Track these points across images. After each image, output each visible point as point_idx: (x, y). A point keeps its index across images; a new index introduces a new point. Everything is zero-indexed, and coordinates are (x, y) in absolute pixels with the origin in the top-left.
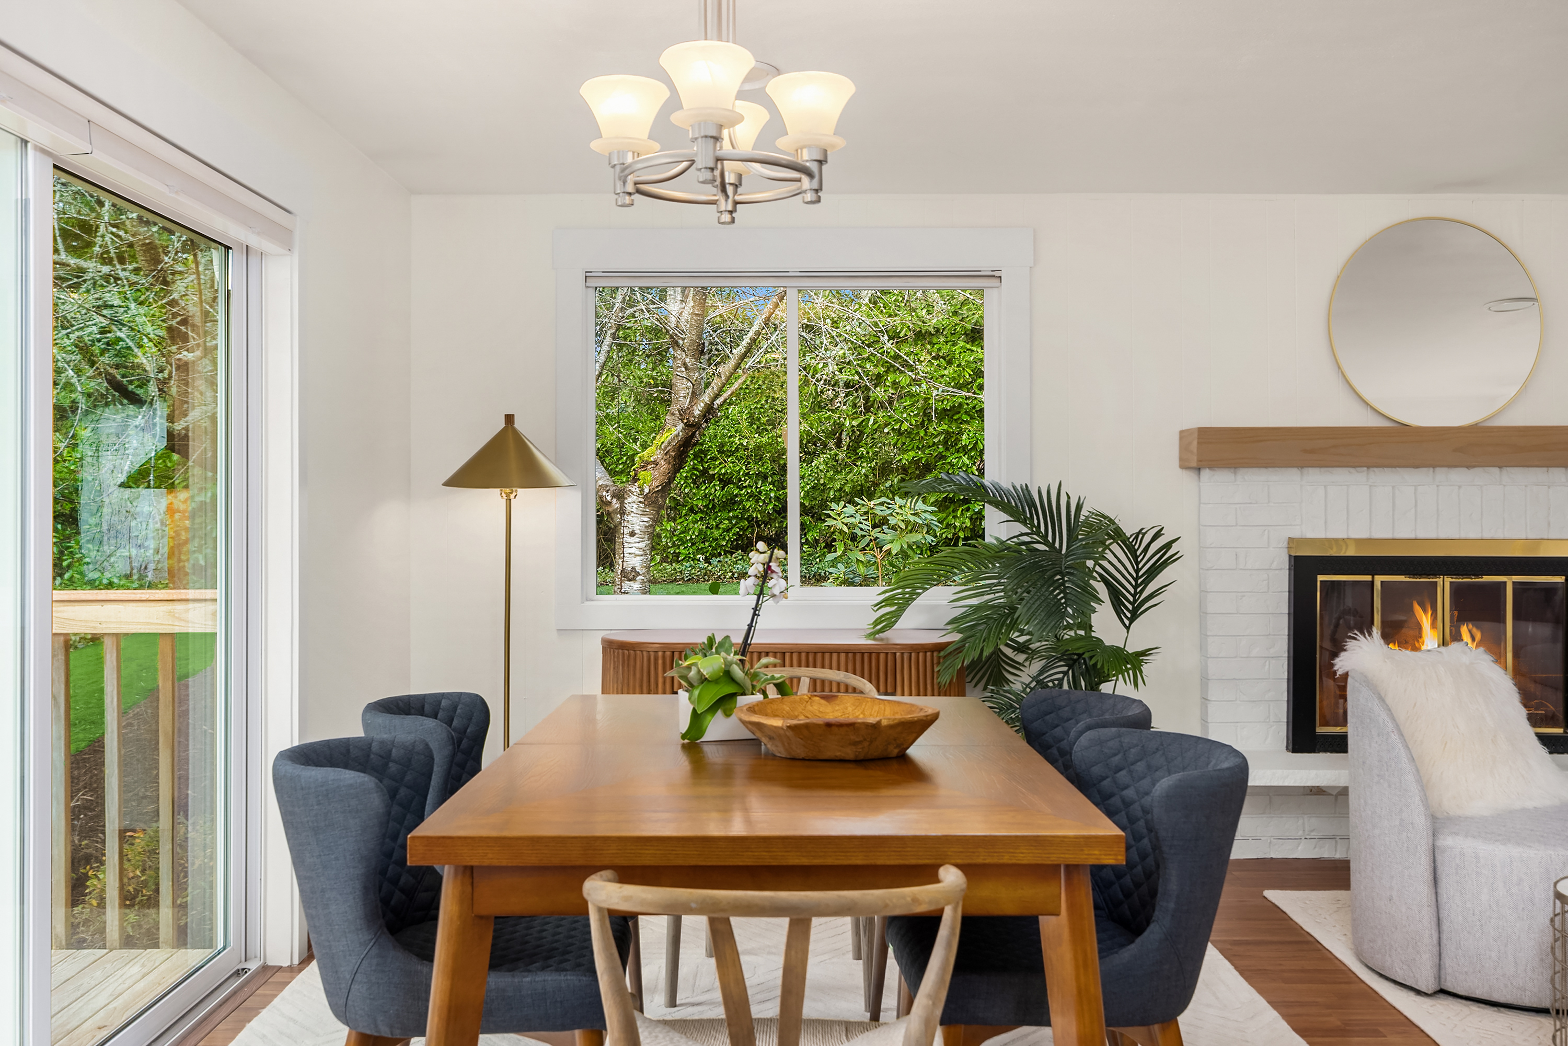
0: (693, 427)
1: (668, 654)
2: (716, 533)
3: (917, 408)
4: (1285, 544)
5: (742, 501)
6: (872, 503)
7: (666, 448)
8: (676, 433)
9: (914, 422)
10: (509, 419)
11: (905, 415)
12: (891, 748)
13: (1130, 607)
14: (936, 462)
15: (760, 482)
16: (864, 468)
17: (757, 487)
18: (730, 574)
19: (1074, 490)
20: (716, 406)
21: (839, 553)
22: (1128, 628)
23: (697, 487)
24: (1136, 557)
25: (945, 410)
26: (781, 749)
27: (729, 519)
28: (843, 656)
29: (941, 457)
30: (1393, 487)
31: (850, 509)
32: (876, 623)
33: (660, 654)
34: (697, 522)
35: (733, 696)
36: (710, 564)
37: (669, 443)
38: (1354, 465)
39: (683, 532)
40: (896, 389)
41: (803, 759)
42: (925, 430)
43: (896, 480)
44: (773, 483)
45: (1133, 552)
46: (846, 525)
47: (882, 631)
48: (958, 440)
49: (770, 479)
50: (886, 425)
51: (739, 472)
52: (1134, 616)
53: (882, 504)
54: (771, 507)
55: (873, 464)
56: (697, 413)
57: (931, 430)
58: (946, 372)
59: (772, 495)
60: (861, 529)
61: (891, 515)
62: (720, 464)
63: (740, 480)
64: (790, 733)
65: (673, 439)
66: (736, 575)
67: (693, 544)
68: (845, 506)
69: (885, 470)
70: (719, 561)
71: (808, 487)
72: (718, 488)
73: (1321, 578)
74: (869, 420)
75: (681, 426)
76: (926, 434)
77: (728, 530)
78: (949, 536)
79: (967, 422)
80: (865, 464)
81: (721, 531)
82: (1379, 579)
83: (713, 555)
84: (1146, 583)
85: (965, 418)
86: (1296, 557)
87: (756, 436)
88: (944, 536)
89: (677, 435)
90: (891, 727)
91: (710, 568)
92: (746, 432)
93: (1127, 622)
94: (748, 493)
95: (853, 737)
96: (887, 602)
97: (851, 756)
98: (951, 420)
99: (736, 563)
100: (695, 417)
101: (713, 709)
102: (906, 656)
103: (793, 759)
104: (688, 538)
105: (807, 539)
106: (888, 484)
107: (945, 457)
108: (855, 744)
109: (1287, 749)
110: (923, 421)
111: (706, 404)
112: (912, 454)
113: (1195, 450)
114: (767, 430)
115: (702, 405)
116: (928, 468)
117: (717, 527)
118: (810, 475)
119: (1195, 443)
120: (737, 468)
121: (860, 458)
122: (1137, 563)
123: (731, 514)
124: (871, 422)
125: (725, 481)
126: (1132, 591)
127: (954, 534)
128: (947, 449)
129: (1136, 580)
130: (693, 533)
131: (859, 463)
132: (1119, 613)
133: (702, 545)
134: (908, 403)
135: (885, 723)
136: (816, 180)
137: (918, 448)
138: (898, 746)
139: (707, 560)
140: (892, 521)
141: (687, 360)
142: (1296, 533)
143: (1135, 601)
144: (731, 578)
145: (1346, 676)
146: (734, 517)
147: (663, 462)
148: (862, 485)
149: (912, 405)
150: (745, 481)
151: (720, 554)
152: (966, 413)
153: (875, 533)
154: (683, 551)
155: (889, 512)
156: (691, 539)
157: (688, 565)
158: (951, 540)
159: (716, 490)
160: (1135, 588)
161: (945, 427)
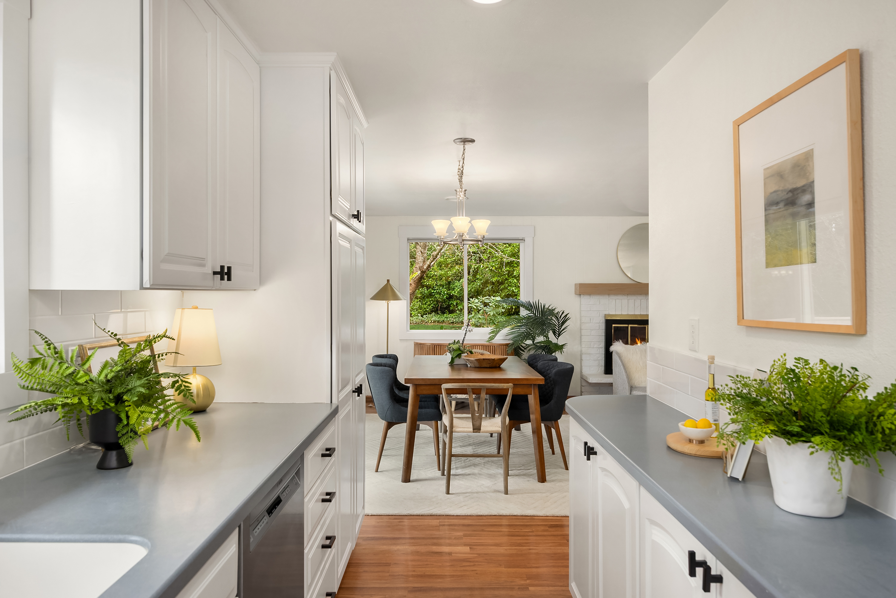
0: (423, 272)
1: (433, 346)
2: (425, 306)
3: (498, 262)
4: (604, 316)
5: (435, 295)
6: (484, 298)
7: (414, 279)
8: (418, 274)
9: (497, 267)
10: (388, 281)
11: (494, 264)
12: (497, 365)
13: (558, 333)
14: (505, 281)
15: (441, 288)
16: (478, 283)
17: (440, 290)
18: (430, 321)
19: (542, 302)
20: (431, 265)
21: (473, 315)
22: (558, 339)
23: (418, 289)
24: (558, 319)
25: (508, 262)
26: (473, 365)
27: (430, 301)
28: (481, 346)
29: (506, 279)
30: (634, 300)
31: (477, 301)
32: (489, 338)
33: (431, 346)
34: (418, 302)
35: (460, 354)
36: (423, 317)
37: (415, 278)
38: (624, 294)
39: (413, 306)
40: (490, 255)
41: (478, 367)
42: (501, 270)
43: (490, 287)
44: (446, 288)
45: (557, 318)
46: (475, 306)
47: (490, 340)
48: (513, 273)
49: (445, 287)
50: (487, 268)
51: (433, 284)
52: (559, 335)
53: (487, 299)
54: (445, 297)
55: (482, 281)
56: (425, 268)
57: (503, 270)
58: (509, 249)
59: (446, 292)
60: (480, 307)
61: (490, 302)
62: (426, 281)
63: (434, 287)
64: (475, 361)
65: (417, 276)
66: (432, 322)
67: (417, 310)
68: (475, 300)
69: (485, 283)
70: (426, 316)
71: (459, 290)
72: (426, 290)
73: (613, 325)
74: (481, 266)
75: (419, 272)
76: (501, 271)
77: (429, 305)
78: (509, 308)
79: (516, 267)
80: (479, 281)
81: (427, 305)
82: (630, 326)
83: (424, 314)
84: (562, 326)
85: (515, 265)
86: (606, 320)
87: (440, 271)
88: (508, 308)
89: (418, 275)
90: (497, 360)
91: (423, 319)
92: (436, 270)
93: (557, 337)
94: (437, 292)
95: (489, 362)
96: (492, 332)
97: (488, 367)
98: (510, 266)
99: (432, 317)
100: (424, 269)
101: (456, 357)
102: (498, 347)
103: (475, 367)
104: (415, 308)
105: (458, 308)
106: (487, 289)
107: (508, 280)
108: (489, 364)
109: (604, 373)
110: (500, 266)
111: (428, 265)
112: (496, 278)
113: (578, 290)
114: (444, 269)
115: (427, 265)
116: (502, 283)
117: (425, 304)
118: (459, 285)
119: (578, 287)
120: (433, 283)
121: (477, 279)
122: (559, 321)
123: (430, 299)
124: (482, 266)
125: (428, 287)
126: (558, 329)
127: (511, 307)
128: (509, 277)
129: (559, 326)
130: (417, 306)
131: (477, 281)
132: (555, 335)
133: (420, 311)
134: (495, 260)
135: (496, 359)
136: (482, 242)
137: (498, 276)
138: (499, 364)
139: (422, 316)
140: (490, 305)
141: (422, 250)
142: (607, 313)
143: (559, 331)
144: (431, 322)
145: (612, 352)
146: (431, 300)
147: (413, 284)
148: (478, 289)
149: (496, 260)
150: (436, 287)
151: (426, 314)
152: (516, 263)
153: (485, 308)
154: (413, 313)
155: (490, 301)
156: (416, 308)
157: (415, 318)
158: (510, 309)
159: (425, 291)
160: (559, 328)
161: (508, 269)
